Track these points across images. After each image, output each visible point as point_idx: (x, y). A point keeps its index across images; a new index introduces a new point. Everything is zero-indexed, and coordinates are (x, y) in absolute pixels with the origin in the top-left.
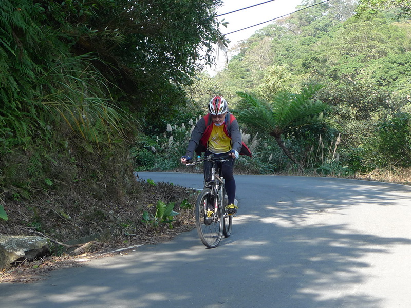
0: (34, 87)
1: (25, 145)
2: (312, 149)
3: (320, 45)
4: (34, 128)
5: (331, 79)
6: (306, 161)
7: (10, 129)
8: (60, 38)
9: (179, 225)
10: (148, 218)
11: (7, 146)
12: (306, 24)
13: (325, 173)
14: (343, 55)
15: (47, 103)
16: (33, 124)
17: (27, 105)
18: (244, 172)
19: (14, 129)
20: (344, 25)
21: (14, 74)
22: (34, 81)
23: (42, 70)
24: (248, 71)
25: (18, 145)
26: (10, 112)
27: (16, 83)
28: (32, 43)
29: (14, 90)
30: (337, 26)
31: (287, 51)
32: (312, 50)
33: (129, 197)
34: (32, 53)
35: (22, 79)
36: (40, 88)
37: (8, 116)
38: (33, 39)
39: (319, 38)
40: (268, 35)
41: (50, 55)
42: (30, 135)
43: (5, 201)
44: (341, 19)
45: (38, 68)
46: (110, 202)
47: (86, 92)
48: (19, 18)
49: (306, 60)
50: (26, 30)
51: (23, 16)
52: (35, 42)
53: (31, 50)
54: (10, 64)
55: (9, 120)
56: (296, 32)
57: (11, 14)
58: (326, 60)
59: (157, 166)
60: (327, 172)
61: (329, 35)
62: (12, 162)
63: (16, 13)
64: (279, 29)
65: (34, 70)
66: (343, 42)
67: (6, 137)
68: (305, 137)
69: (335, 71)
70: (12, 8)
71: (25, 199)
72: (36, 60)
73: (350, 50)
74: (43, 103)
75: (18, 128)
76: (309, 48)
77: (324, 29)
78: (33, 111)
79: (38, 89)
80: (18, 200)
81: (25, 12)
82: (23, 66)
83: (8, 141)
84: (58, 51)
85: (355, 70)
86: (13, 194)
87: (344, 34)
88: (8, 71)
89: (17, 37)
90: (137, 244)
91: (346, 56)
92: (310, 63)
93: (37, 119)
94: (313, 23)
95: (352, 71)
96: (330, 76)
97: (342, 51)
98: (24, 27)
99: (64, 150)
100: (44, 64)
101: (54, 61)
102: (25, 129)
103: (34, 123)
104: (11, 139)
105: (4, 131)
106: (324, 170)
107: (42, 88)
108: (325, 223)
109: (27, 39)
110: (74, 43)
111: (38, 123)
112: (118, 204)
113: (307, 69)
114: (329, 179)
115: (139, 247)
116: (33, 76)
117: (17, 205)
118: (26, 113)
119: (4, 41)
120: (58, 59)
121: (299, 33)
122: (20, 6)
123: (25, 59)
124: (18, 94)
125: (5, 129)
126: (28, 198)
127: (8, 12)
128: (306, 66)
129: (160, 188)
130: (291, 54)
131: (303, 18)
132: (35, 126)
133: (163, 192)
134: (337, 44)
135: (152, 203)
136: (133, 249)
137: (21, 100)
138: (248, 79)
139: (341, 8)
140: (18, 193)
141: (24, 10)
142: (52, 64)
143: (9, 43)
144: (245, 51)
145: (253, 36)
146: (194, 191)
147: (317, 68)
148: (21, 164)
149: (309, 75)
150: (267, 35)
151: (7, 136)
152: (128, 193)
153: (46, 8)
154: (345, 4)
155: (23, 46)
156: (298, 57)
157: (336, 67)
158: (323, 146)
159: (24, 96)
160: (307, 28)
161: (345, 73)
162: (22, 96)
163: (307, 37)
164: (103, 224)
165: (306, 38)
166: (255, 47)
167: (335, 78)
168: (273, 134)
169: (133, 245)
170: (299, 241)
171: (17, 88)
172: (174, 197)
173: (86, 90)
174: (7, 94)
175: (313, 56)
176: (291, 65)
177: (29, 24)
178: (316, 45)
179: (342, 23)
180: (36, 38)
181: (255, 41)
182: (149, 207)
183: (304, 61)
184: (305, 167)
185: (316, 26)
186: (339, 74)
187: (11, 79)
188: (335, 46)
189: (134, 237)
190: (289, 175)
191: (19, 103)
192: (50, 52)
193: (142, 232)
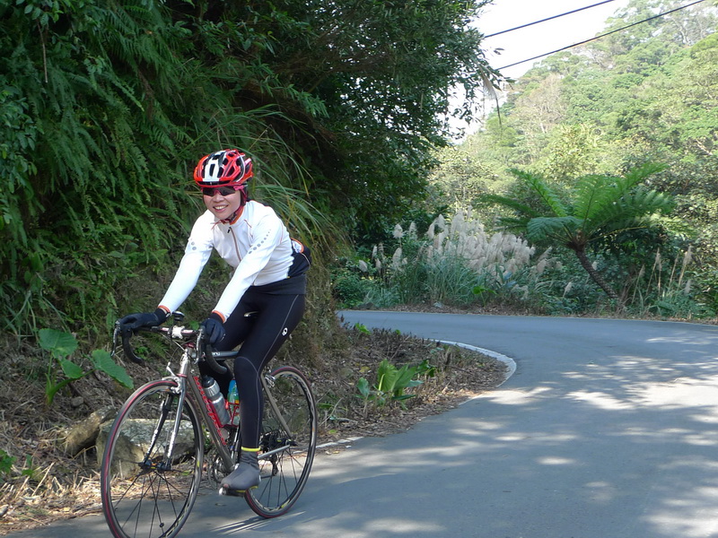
0: (173, 165)
1: (158, 265)
2: (642, 272)
3: (647, 87)
4: (173, 235)
5: (669, 147)
6: (631, 293)
7: (132, 238)
8: (216, 81)
9: (420, 404)
10: (366, 390)
11: (127, 266)
12: (623, 50)
13: (664, 315)
14: (689, 105)
15: (194, 193)
16: (170, 228)
17: (160, 195)
18: (521, 312)
19: (138, 237)
20: (692, 53)
21: (139, 143)
22: (173, 154)
23: (187, 136)
24: (520, 133)
25: (144, 264)
26: (133, 207)
27: (143, 158)
28: (169, 90)
29: (140, 171)
30: (679, 54)
31: (590, 97)
32: (635, 97)
33: (329, 353)
34: (168, 108)
35: (152, 151)
36: (183, 167)
37: (128, 215)
38: (171, 82)
39: (646, 75)
40: (556, 70)
41: (199, 110)
42: (165, 247)
43: (125, 361)
44: (684, 41)
45: (181, 133)
46: (298, 362)
47: (259, 173)
48: (149, 48)
49: (625, 114)
50: (160, 69)
51: (156, 42)
52: (173, 88)
53: (168, 103)
54: (134, 126)
55: (130, 221)
56: (605, 64)
57: (136, 39)
58: (659, 115)
59: (368, 300)
60: (668, 312)
61: (663, 70)
62: (135, 293)
63: (144, 38)
64: (576, 60)
65: (172, 137)
66: (690, 82)
67: (126, 250)
68: (628, 251)
69: (675, 133)
70: (138, 30)
71: (156, 357)
72: (175, 118)
73: (702, 96)
74: (188, 193)
75: (146, 236)
76: (629, 94)
77: (655, 60)
78: (171, 205)
79: (179, 168)
80: (145, 358)
81: (159, 37)
82: (155, 129)
83: (130, 257)
84: (212, 103)
85: (711, 132)
86: (137, 349)
87: (692, 67)
88: (131, 138)
89: (145, 80)
90: (352, 435)
91: (696, 107)
92: (631, 119)
93: (178, 219)
94: (635, 48)
95: (705, 133)
96: (666, 142)
97: (688, 99)
98: (156, 62)
99: (221, 273)
100: (191, 125)
101: (205, 120)
102: (157, 237)
103: (173, 226)
104: (134, 254)
105: (123, 240)
106: (661, 308)
107: (186, 166)
108: (679, 402)
109: (162, 83)
110: (238, 89)
111: (178, 227)
112: (312, 366)
113: (626, 130)
114: (673, 325)
115: (356, 441)
116: (171, 146)
117: (144, 366)
118: (159, 210)
119: (124, 86)
120: (213, 117)
121: (611, 66)
122: (150, 26)
123: (157, 118)
124: (146, 177)
125: (125, 236)
126: (161, 354)
127: (130, 36)
128: (624, 125)
129: (377, 339)
130: (596, 103)
131: (618, 40)
132: (174, 232)
133: (382, 346)
134: (679, 86)
135: (366, 364)
136: (347, 444)
137: (150, 188)
138: (522, 148)
139: (685, 23)
140: (146, 346)
141: (157, 33)
142: (202, 124)
143: (132, 90)
144: (515, 99)
145: (529, 73)
146: (438, 344)
147: (644, 128)
148: (150, 297)
149: (629, 141)
150: (554, 71)
151: (128, 249)
152: (327, 347)
153: (194, 29)
154: (693, 15)
155: (155, 95)
156: (609, 109)
157: (678, 126)
158: (660, 266)
159: (156, 180)
160: (624, 57)
161: (694, 138)
162: (153, 181)
163: (625, 74)
164: (289, 400)
165: (623, 75)
166: (533, 91)
167: (676, 145)
168: (572, 245)
169: (345, 438)
170: (633, 433)
171: (145, 166)
172: (403, 355)
173: (257, 170)
174: (127, 177)
175: (637, 108)
176: (598, 123)
177: (165, 59)
178: (641, 87)
179: (688, 49)
180: (176, 81)
181: (533, 80)
182: (362, 371)
183: (621, 116)
184: (628, 303)
185: (640, 55)
186: (683, 139)
187: (136, 151)
188: (676, 90)
189: (346, 424)
190: (601, 318)
191: (146, 193)
192: (199, 105)
193: (358, 415)
